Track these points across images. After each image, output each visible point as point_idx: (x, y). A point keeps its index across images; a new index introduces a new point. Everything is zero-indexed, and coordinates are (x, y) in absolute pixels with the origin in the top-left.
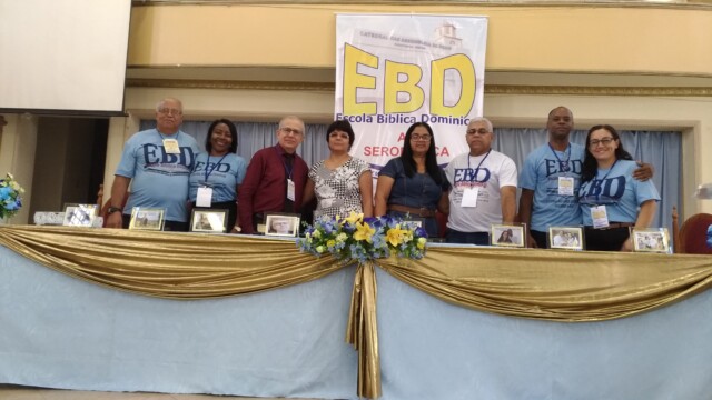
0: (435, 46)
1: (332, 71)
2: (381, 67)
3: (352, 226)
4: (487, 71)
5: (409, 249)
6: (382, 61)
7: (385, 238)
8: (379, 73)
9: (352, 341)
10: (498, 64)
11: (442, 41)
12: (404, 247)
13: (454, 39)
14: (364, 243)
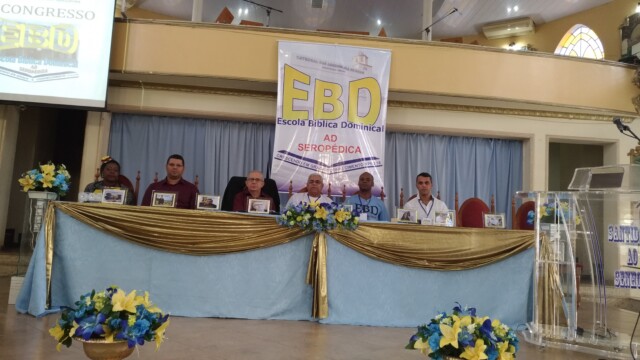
0: (352, 70)
1: (275, 84)
2: (313, 84)
3: (313, 209)
4: (390, 91)
5: (349, 224)
6: (313, 79)
7: (334, 217)
8: (311, 89)
9: (310, 282)
10: (398, 86)
11: (357, 67)
12: (346, 222)
13: (367, 66)
14: (321, 220)
